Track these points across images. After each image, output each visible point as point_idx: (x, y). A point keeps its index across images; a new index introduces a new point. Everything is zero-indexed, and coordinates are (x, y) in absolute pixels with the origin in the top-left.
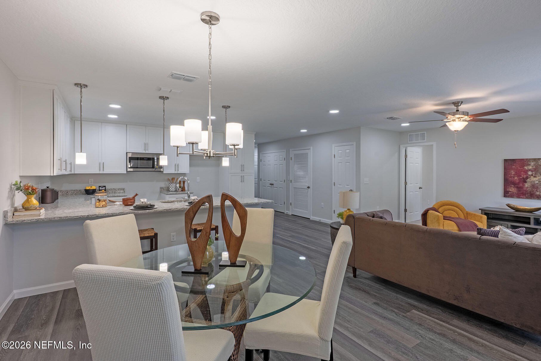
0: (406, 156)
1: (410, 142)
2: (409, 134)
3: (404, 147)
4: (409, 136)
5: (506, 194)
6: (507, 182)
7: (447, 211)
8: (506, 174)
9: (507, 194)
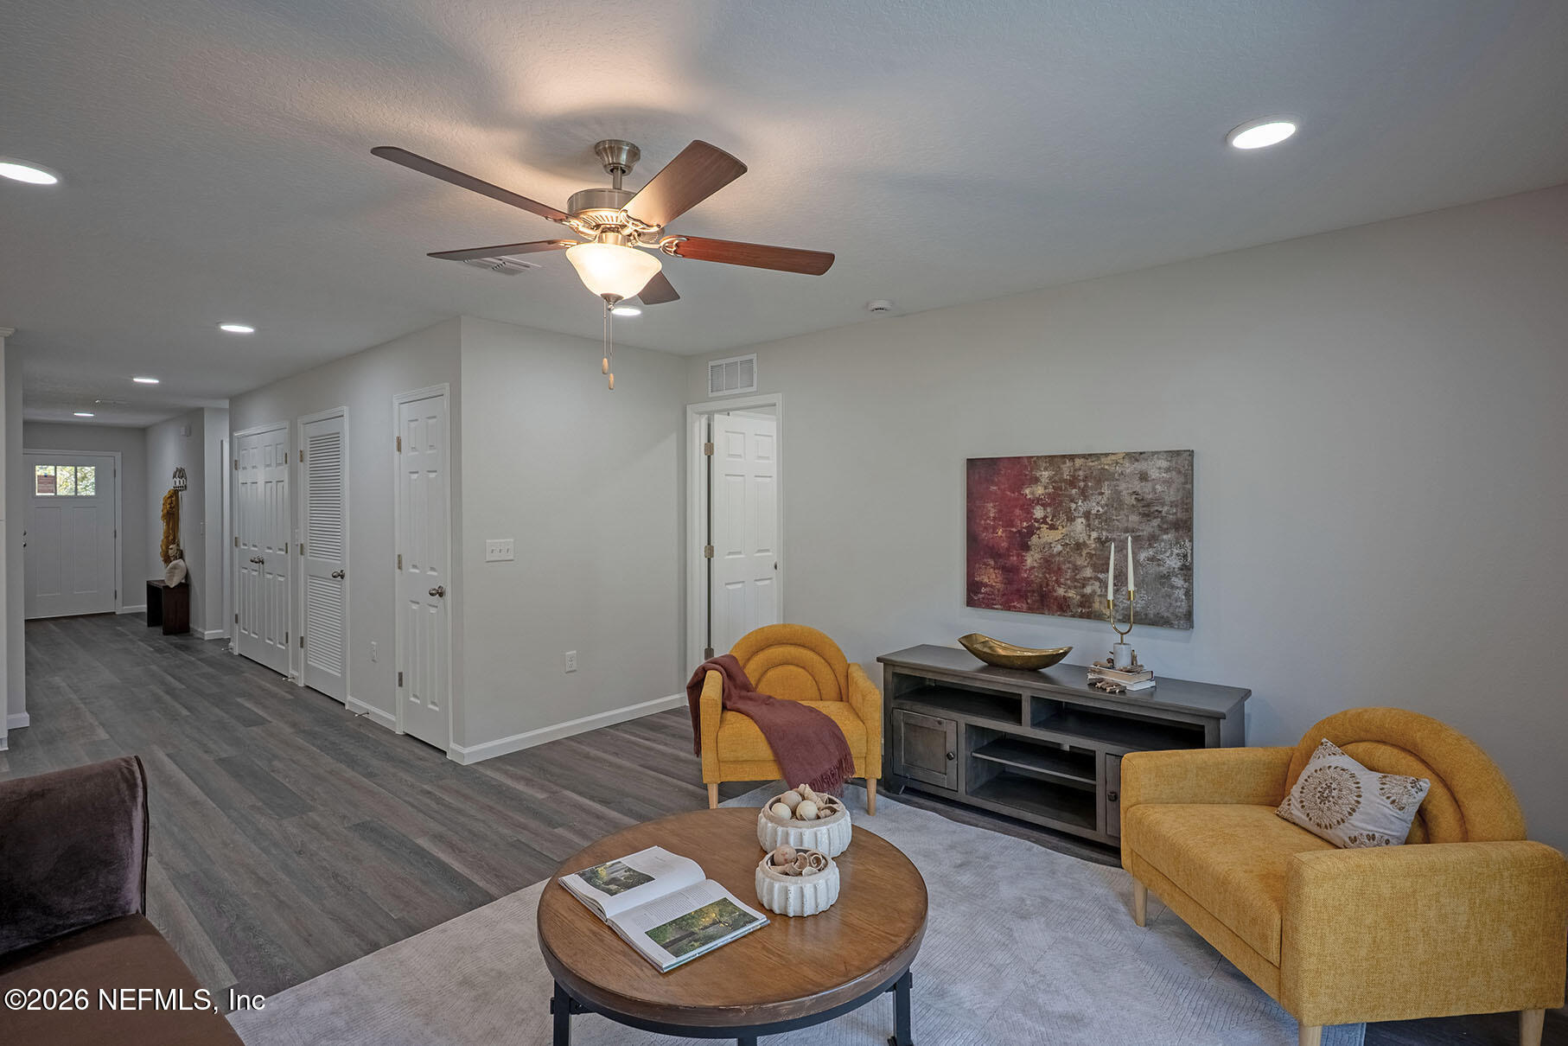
0: (709, 450)
1: (715, 394)
2: (711, 363)
3: (701, 414)
4: (710, 369)
5: (975, 595)
6: (977, 549)
7: (780, 668)
8: (972, 516)
9: (976, 593)
